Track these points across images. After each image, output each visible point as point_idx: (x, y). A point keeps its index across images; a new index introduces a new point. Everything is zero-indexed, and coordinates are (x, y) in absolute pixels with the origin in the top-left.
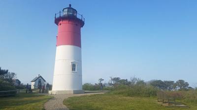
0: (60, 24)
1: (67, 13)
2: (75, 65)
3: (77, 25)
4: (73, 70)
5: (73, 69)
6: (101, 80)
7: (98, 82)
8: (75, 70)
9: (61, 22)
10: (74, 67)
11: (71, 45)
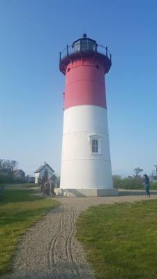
0: (69, 70)
1: (79, 49)
2: (97, 141)
3: (97, 67)
4: (93, 151)
5: (95, 149)
6: (139, 170)
7: (133, 174)
8: (97, 151)
9: (70, 66)
10: (95, 145)
11: (88, 104)
